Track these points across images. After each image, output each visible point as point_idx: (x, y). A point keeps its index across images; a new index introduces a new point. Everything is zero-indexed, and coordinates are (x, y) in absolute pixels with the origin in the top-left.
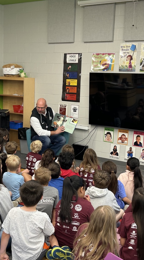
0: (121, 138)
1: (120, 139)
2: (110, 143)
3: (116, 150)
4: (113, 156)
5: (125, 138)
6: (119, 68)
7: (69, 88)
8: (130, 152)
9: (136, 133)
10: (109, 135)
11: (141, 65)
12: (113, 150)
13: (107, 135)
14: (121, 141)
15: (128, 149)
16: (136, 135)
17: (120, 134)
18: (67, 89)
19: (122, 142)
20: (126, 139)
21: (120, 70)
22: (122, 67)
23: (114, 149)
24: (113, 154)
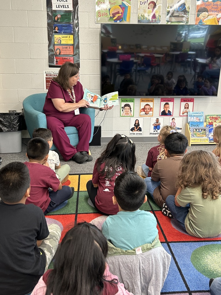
0: (144, 109)
1: (142, 111)
2: (129, 117)
3: (139, 125)
4: (134, 132)
5: (149, 108)
6: (138, 18)
7: (60, 47)
8: (156, 124)
9: (164, 101)
10: (127, 107)
11: (167, 15)
12: (135, 125)
13: (125, 108)
14: (144, 113)
15: (154, 121)
16: (163, 103)
17: (143, 104)
18: (57, 50)
19: (146, 114)
20: (151, 109)
21: (139, 21)
22: (142, 18)
23: (135, 123)
24: (135, 130)
